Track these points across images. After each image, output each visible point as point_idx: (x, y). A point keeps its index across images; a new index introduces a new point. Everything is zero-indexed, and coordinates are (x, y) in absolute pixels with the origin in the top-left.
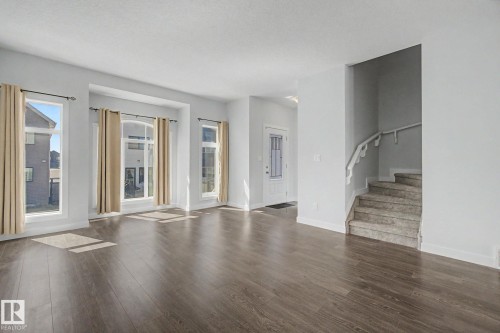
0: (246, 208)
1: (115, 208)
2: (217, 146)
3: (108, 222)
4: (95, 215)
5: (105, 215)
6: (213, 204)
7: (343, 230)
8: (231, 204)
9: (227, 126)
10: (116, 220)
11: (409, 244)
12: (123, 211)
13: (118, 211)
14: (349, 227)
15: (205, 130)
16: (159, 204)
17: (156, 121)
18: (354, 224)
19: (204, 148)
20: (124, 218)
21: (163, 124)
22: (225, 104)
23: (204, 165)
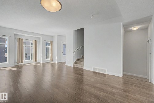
0: (56, 63)
1: (22, 62)
2: (50, 47)
3: (20, 66)
4: (16, 64)
5: (19, 64)
6: (49, 62)
7: (73, 66)
8: (53, 62)
9: (52, 42)
10: (22, 65)
11: (82, 68)
12: (24, 63)
13: (23, 63)
14: (74, 65)
15: (46, 43)
16: (34, 61)
17: (33, 41)
18: (75, 64)
19: (46, 48)
20: (24, 65)
21: (35, 41)
22: (52, 37)
23: (46, 52)
